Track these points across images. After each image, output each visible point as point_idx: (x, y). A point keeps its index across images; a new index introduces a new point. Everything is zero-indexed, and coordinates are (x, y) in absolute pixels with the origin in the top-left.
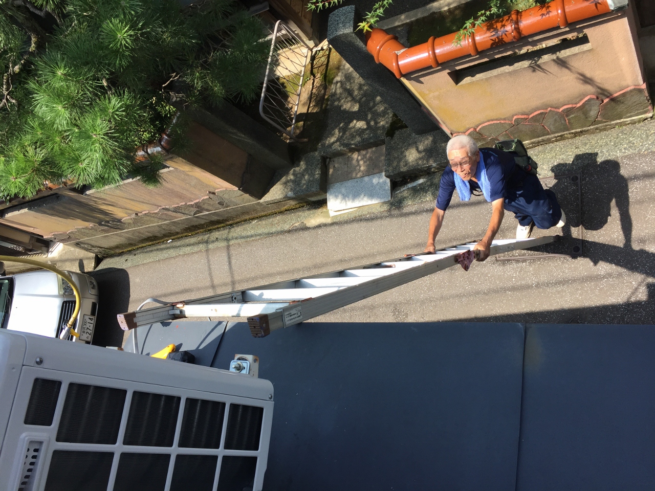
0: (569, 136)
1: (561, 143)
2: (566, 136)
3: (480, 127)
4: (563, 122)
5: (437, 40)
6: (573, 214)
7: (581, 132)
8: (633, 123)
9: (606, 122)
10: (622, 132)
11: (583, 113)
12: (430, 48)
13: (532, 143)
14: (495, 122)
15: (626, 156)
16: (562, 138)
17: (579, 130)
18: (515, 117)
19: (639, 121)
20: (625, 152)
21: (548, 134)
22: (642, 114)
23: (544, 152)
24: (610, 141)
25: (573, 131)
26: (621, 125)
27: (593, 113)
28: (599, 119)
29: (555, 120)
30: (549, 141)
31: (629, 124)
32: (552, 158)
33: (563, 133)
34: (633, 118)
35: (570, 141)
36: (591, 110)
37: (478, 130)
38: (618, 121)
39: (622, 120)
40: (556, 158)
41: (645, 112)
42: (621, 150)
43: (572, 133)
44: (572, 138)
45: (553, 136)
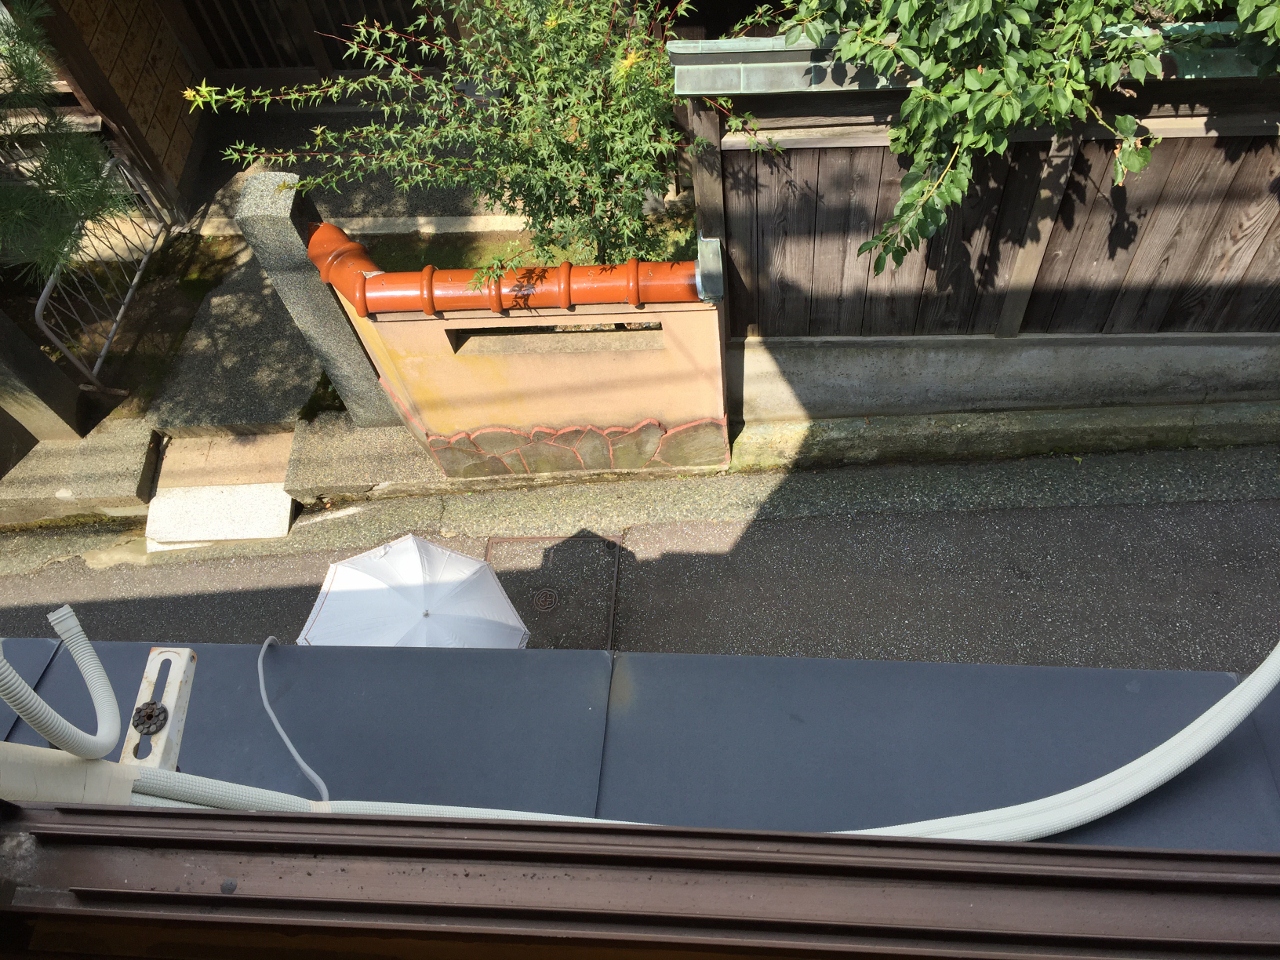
0: (610, 477)
1: (595, 488)
2: (605, 476)
3: (478, 433)
4: (605, 452)
5: (438, 274)
6: (602, 601)
7: (628, 474)
8: (702, 475)
9: (665, 466)
10: (685, 486)
11: (637, 444)
12: (425, 282)
13: (554, 478)
14: (504, 430)
15: (688, 522)
16: (599, 479)
17: (625, 471)
18: (536, 429)
19: (710, 474)
20: (686, 516)
21: (580, 468)
22: (715, 463)
23: (569, 495)
24: (668, 496)
25: (617, 471)
26: (684, 474)
27: (650, 448)
28: (657, 458)
29: (595, 447)
30: (580, 481)
31: (695, 475)
32: (581, 507)
33: (602, 471)
34: (703, 467)
35: (611, 486)
36: (648, 441)
37: (472, 437)
38: (682, 468)
39: (687, 467)
40: (587, 508)
41: (720, 462)
42: (682, 511)
43: (615, 473)
44: (613, 481)
45: (587, 472)
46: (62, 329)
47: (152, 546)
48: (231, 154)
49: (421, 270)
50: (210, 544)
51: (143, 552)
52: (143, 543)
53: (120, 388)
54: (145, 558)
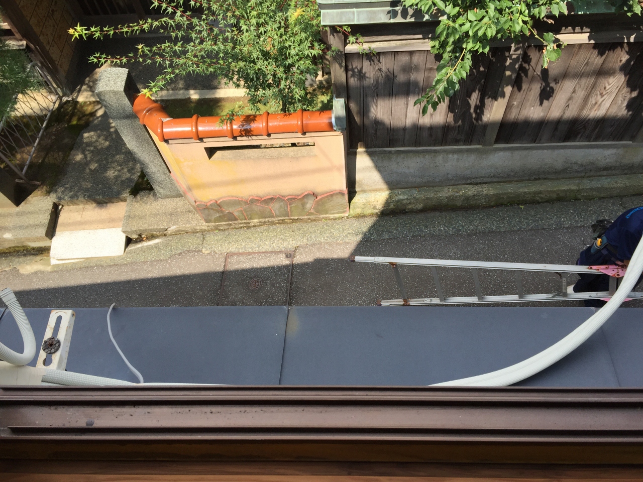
0: (288, 221)
1: (281, 227)
2: (286, 220)
3: (221, 200)
4: (286, 209)
5: (201, 119)
6: (284, 283)
7: (298, 219)
8: (335, 219)
9: (316, 215)
10: (326, 225)
11: (302, 204)
12: (194, 123)
13: (260, 222)
14: (235, 199)
15: (327, 243)
16: (283, 222)
17: (296, 218)
18: (251, 198)
19: (339, 218)
20: (327, 240)
21: (273, 217)
22: (341, 213)
23: (268, 230)
24: (318, 230)
25: (292, 218)
26: (326, 219)
27: (308, 206)
28: (312, 211)
29: (281, 206)
30: (273, 223)
31: (331, 219)
32: (274, 236)
33: (284, 218)
34: (335, 215)
35: (289, 225)
36: (307, 203)
37: (218, 202)
38: (325, 216)
39: (327, 215)
40: (276, 237)
41: (344, 212)
42: (324, 237)
43: (291, 219)
44: (290, 223)
45: (276, 219)
46: (6, 151)
47: (54, 262)
48: (93, 59)
49: (192, 117)
50: (84, 260)
51: (49, 264)
52: (49, 260)
53: (37, 181)
54: (50, 267)
